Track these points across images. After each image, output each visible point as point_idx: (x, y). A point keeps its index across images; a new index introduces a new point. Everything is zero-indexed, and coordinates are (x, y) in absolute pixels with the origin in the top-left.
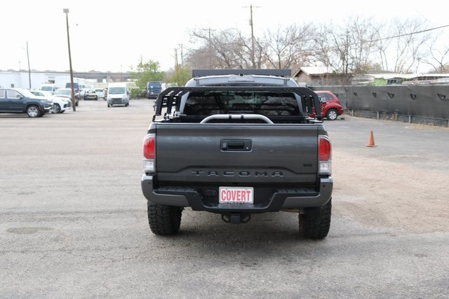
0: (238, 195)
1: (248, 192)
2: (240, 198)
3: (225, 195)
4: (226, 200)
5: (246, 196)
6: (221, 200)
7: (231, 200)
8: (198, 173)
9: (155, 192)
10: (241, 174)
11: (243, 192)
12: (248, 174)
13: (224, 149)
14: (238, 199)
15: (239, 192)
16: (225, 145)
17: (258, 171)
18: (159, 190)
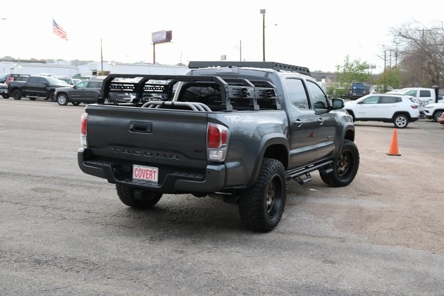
0: (147, 174)
1: (155, 172)
2: (148, 176)
3: (137, 173)
4: (138, 177)
5: (153, 175)
6: (134, 177)
7: (142, 178)
8: (115, 150)
9: (85, 164)
10: (146, 154)
11: (151, 171)
12: (152, 154)
13: (132, 130)
14: (147, 178)
15: (147, 171)
16: (132, 126)
17: (159, 152)
18: (88, 162)
